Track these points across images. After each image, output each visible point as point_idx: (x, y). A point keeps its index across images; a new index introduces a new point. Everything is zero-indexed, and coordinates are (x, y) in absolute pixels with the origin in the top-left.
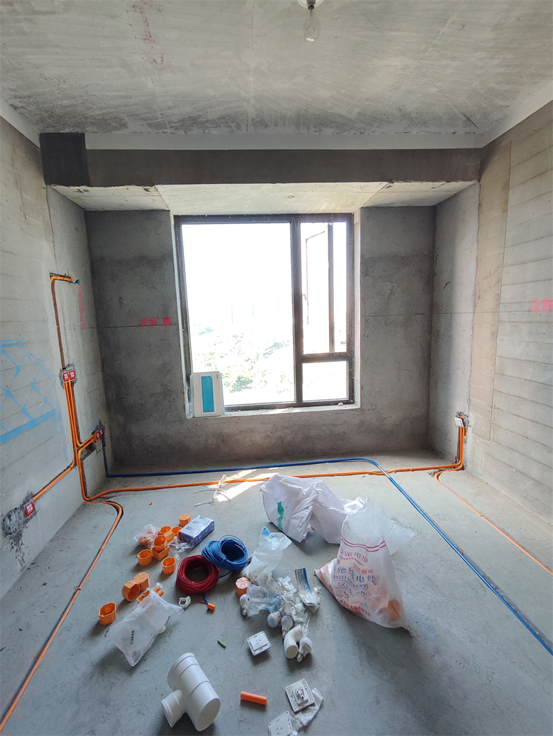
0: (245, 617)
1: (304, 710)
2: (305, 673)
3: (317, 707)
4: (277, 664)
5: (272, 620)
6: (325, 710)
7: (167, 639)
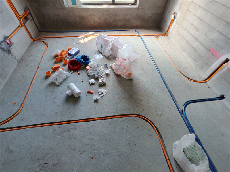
0: (89, 76)
1: (102, 94)
2: (104, 87)
3: (105, 94)
4: (97, 85)
5: (96, 76)
6: (107, 94)
7: (67, 80)
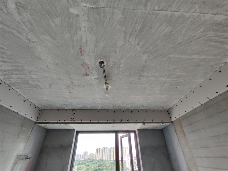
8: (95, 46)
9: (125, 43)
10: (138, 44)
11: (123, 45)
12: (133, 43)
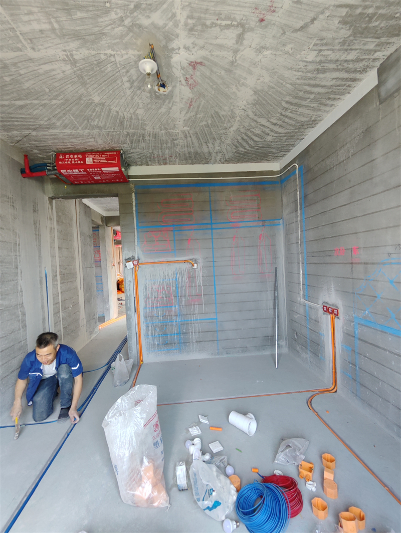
8: (171, 109)
9: (134, 112)
10: (117, 112)
11: (136, 111)
12: (125, 113)
